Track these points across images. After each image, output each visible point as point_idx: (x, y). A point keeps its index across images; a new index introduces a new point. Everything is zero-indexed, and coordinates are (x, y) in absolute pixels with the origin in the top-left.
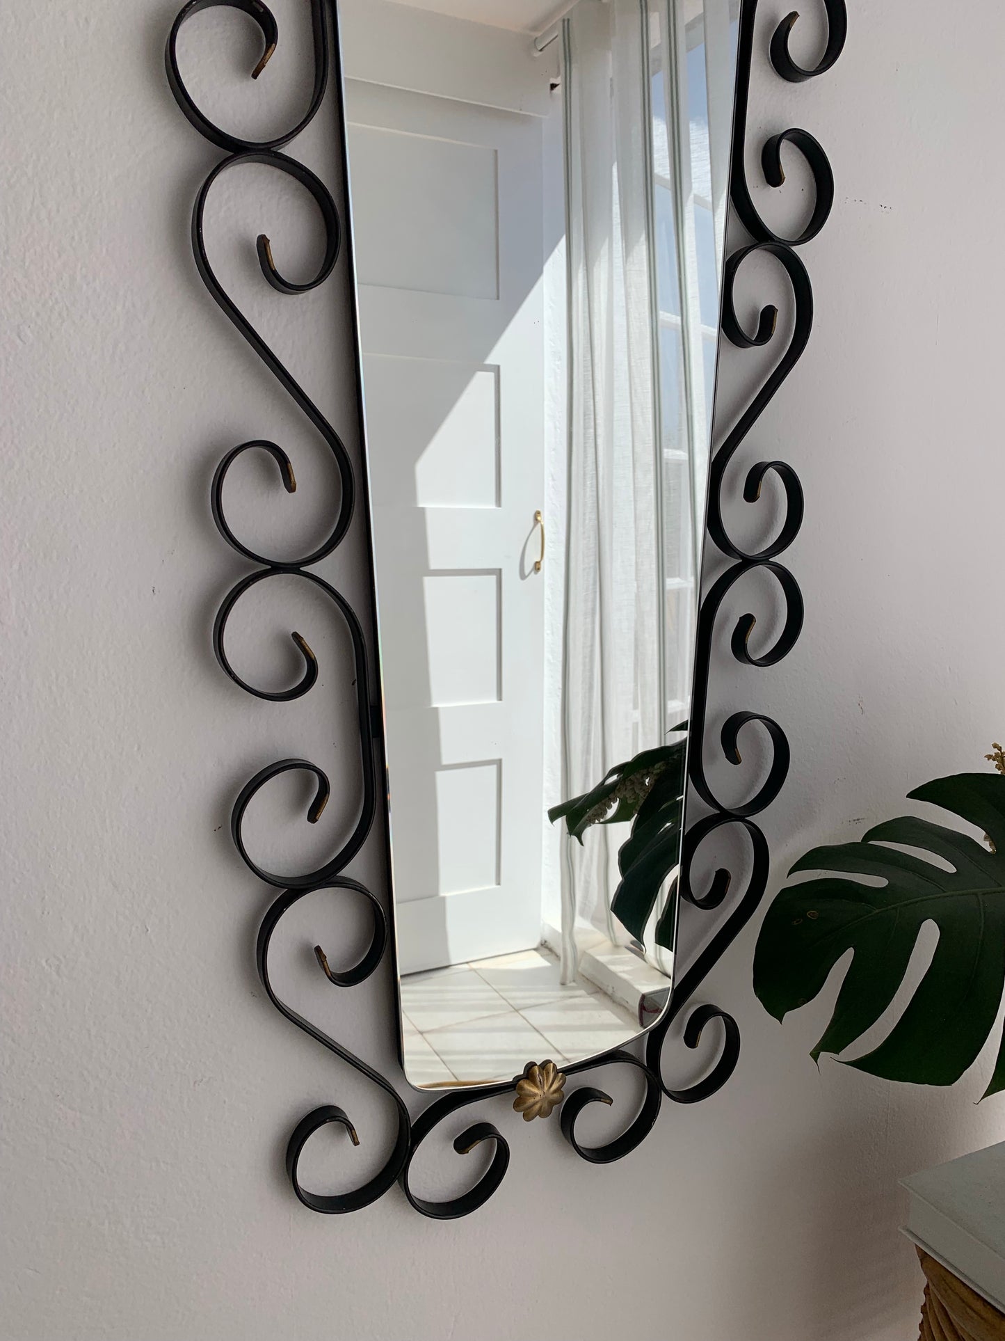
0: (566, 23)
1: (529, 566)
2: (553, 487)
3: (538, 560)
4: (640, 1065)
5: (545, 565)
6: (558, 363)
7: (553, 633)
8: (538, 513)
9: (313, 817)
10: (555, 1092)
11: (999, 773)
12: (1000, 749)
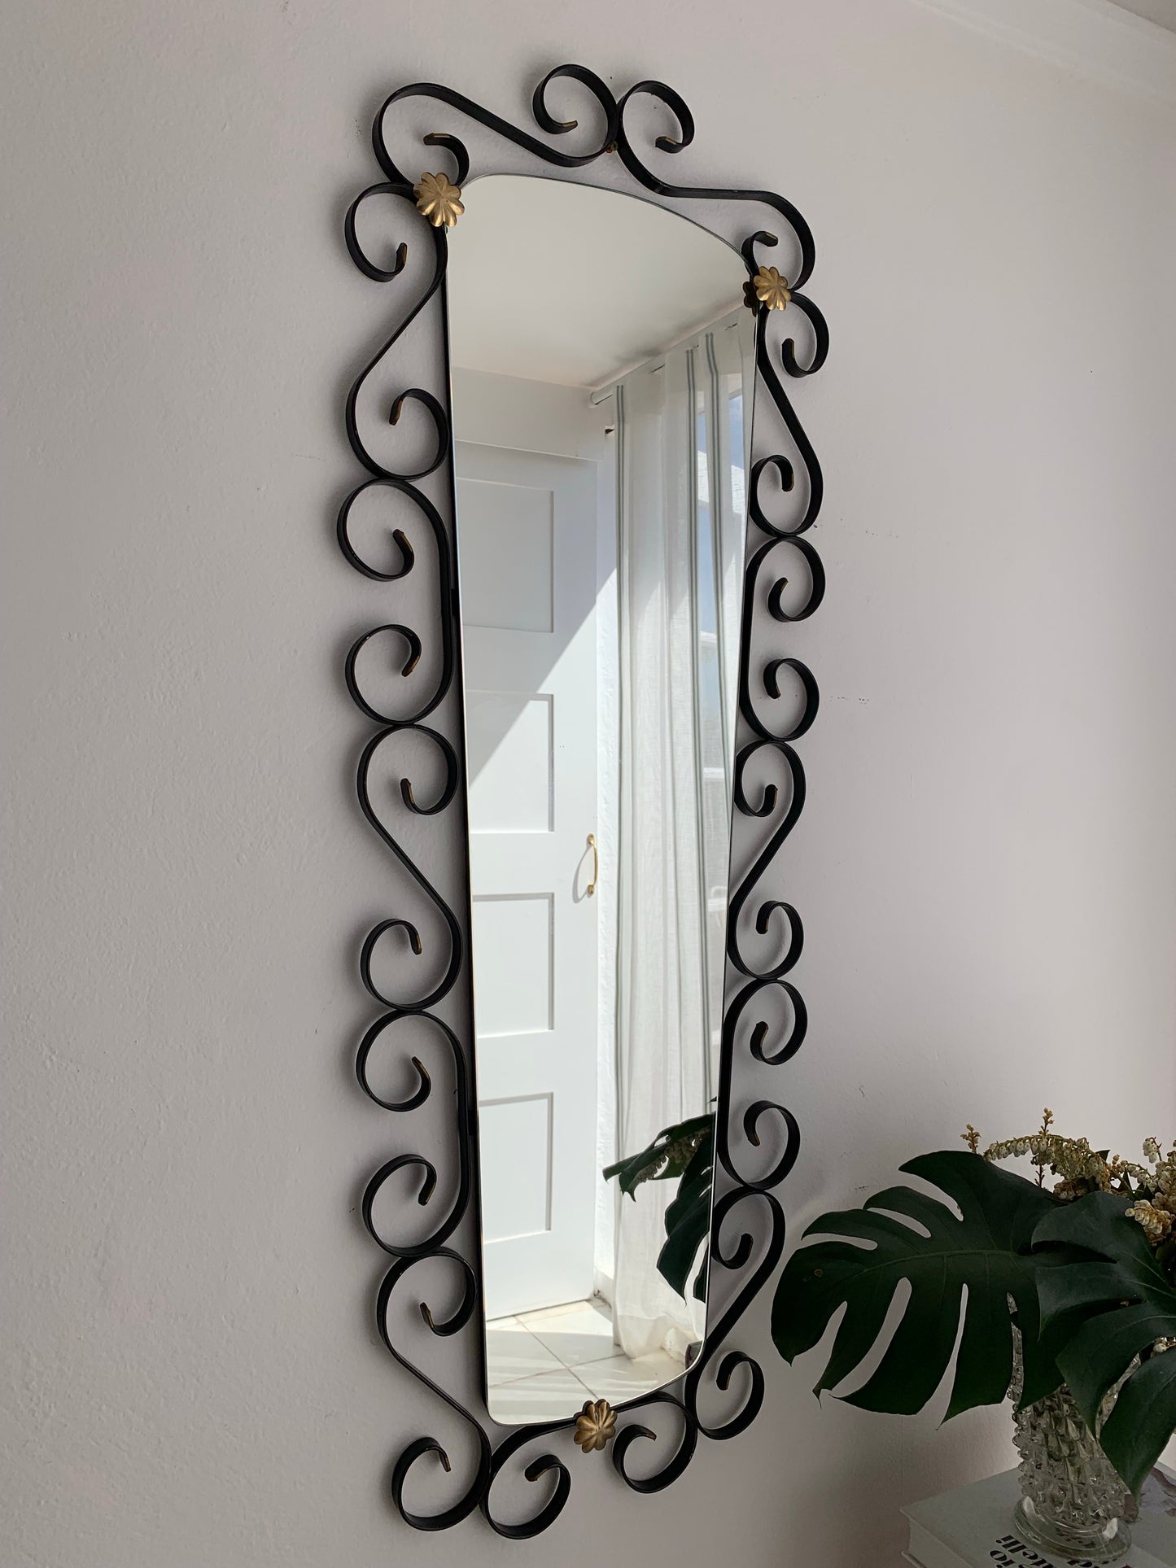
0: (620, 389)
1: (582, 890)
2: (607, 810)
3: (592, 884)
4: (679, 1404)
5: (599, 889)
6: (611, 690)
7: (606, 958)
8: (591, 836)
9: (423, 1200)
10: (608, 1427)
11: (970, 1151)
12: (972, 1129)
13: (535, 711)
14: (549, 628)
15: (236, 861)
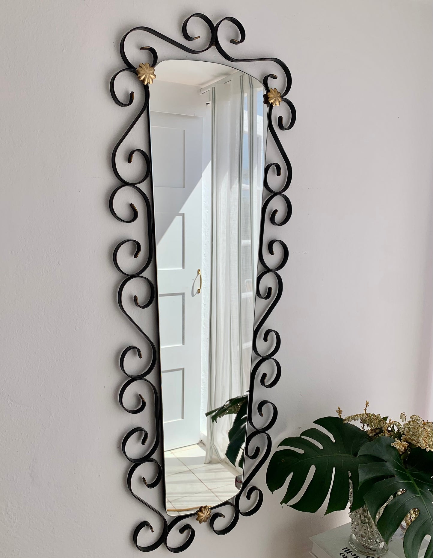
0: (214, 88)
1: (195, 291)
2: (205, 259)
3: (199, 289)
4: (233, 506)
5: (202, 291)
6: (207, 211)
8: (199, 270)
9: (143, 443)
10: (208, 515)
11: (339, 417)
12: (340, 409)
13: (178, 220)
14: (183, 186)
15: (75, 330)
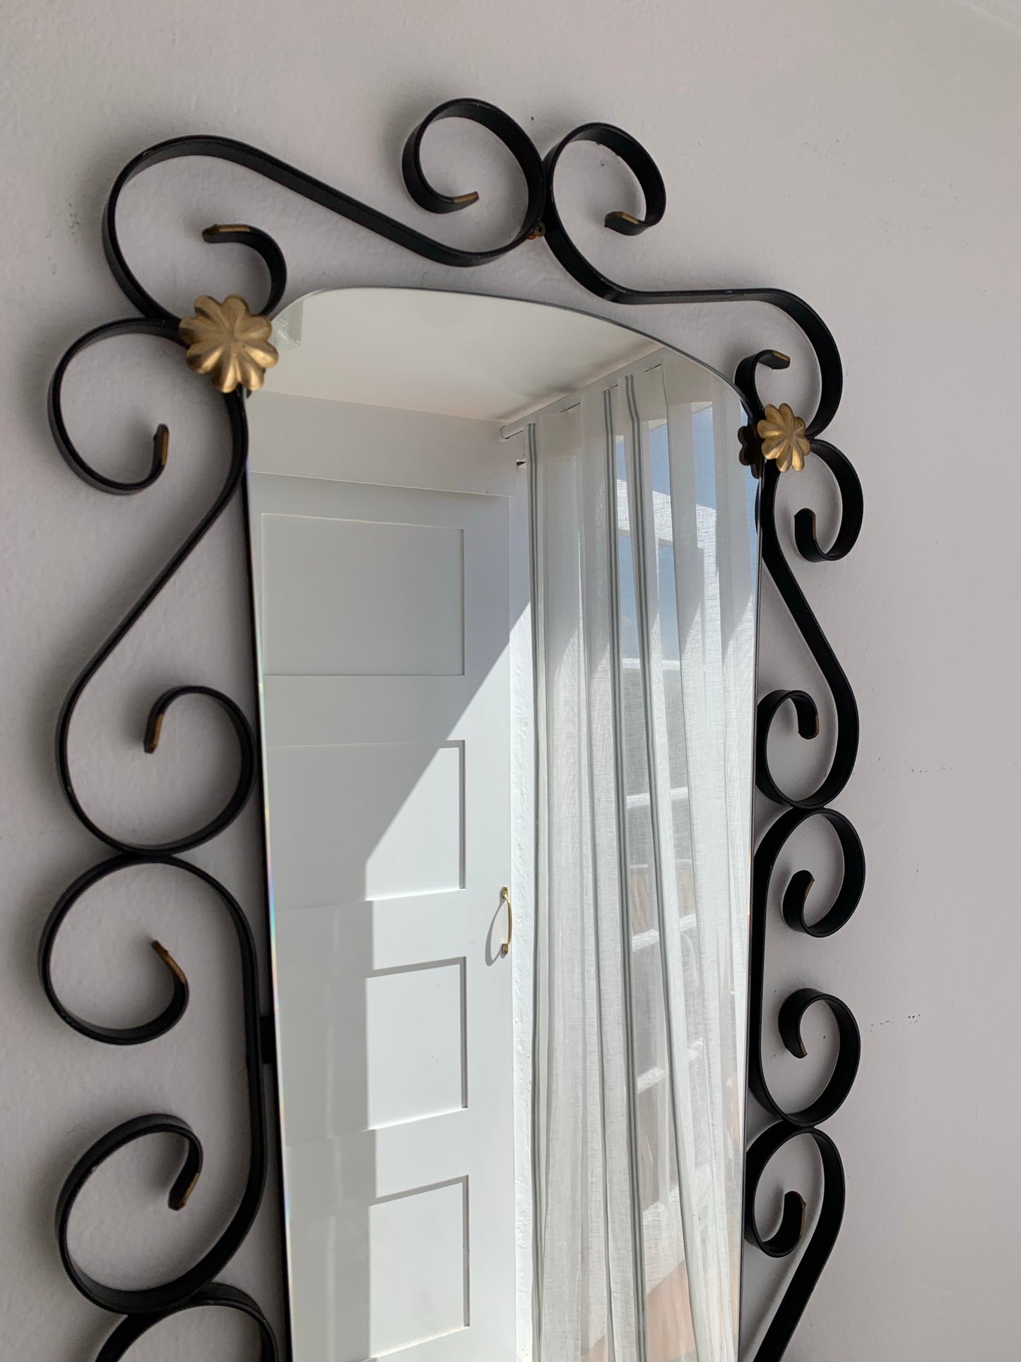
0: (532, 426)
1: (495, 950)
2: (520, 857)
3: (506, 942)
5: (513, 948)
8: (505, 890)
13: (446, 759)
14: (461, 672)
